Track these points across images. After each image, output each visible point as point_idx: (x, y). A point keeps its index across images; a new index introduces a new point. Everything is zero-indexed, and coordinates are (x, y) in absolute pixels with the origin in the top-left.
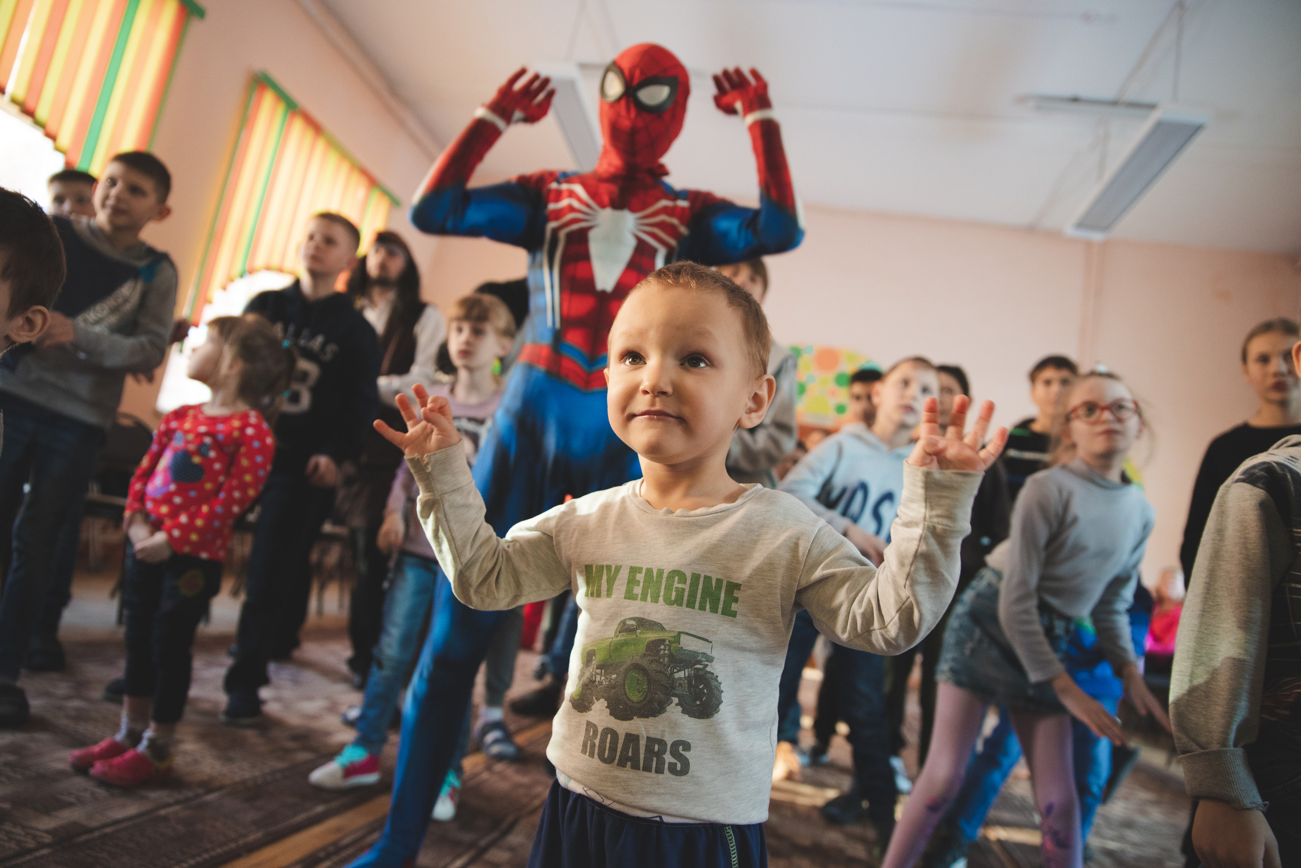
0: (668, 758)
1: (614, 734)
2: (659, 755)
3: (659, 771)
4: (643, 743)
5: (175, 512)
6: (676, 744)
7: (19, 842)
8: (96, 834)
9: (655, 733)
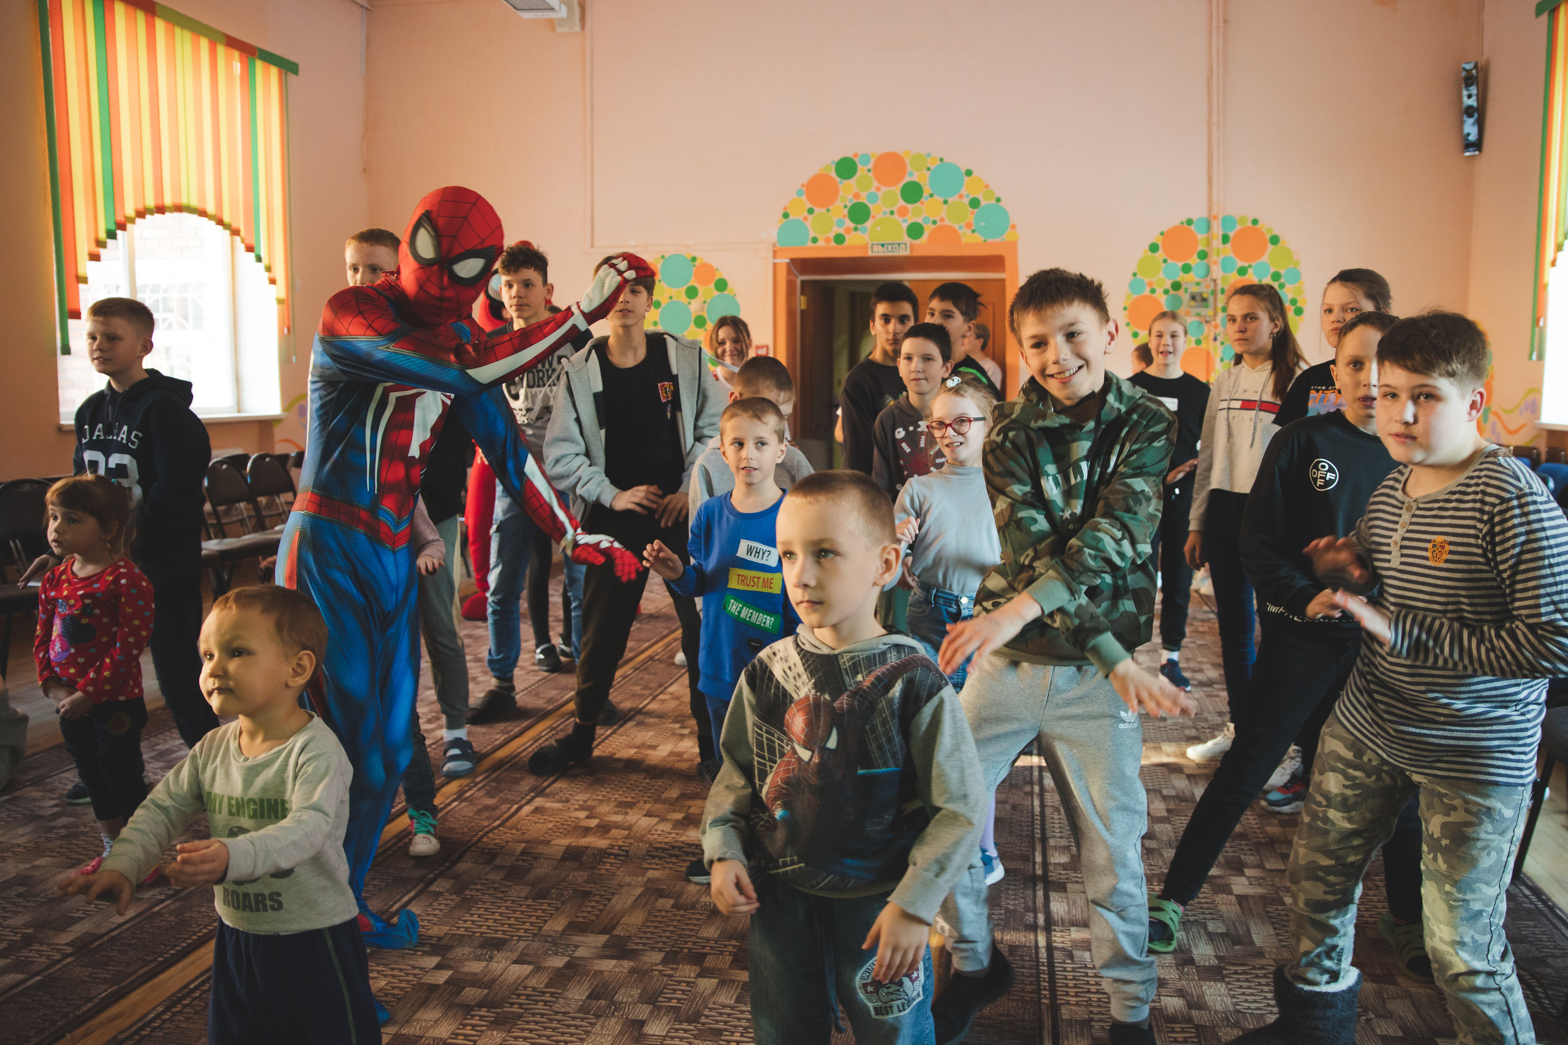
0: (269, 903)
1: (237, 893)
2: (263, 902)
3: (265, 910)
4: (252, 897)
5: (82, 671)
6: (271, 895)
7: (48, 957)
8: (105, 938)
9: (256, 891)
